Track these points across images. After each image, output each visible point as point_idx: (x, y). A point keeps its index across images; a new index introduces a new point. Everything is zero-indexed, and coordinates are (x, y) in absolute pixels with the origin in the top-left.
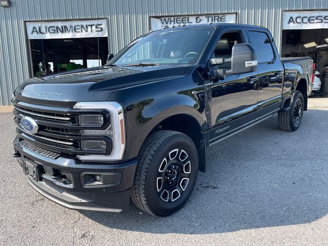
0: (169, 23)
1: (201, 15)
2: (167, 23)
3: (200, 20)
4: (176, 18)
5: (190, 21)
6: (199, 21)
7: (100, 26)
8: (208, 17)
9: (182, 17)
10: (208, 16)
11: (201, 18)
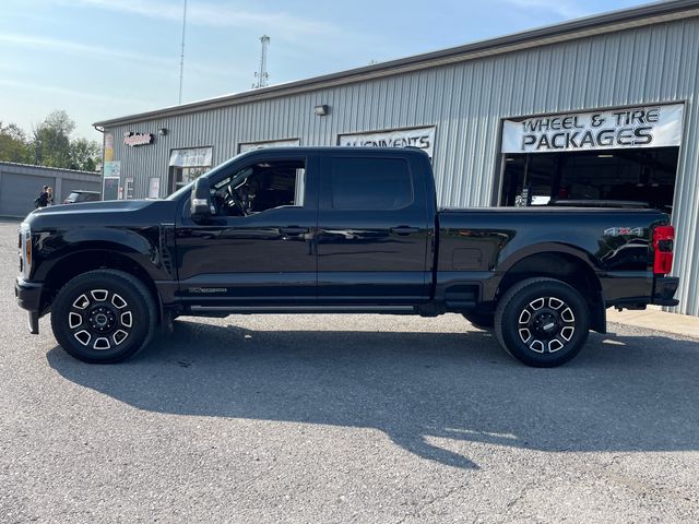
0: (537, 128)
1: (604, 110)
2: (533, 130)
3: (601, 121)
4: (552, 118)
5: (579, 124)
6: (597, 122)
7: (427, 140)
8: (619, 114)
9: (564, 117)
10: (618, 111)
11: (603, 115)
